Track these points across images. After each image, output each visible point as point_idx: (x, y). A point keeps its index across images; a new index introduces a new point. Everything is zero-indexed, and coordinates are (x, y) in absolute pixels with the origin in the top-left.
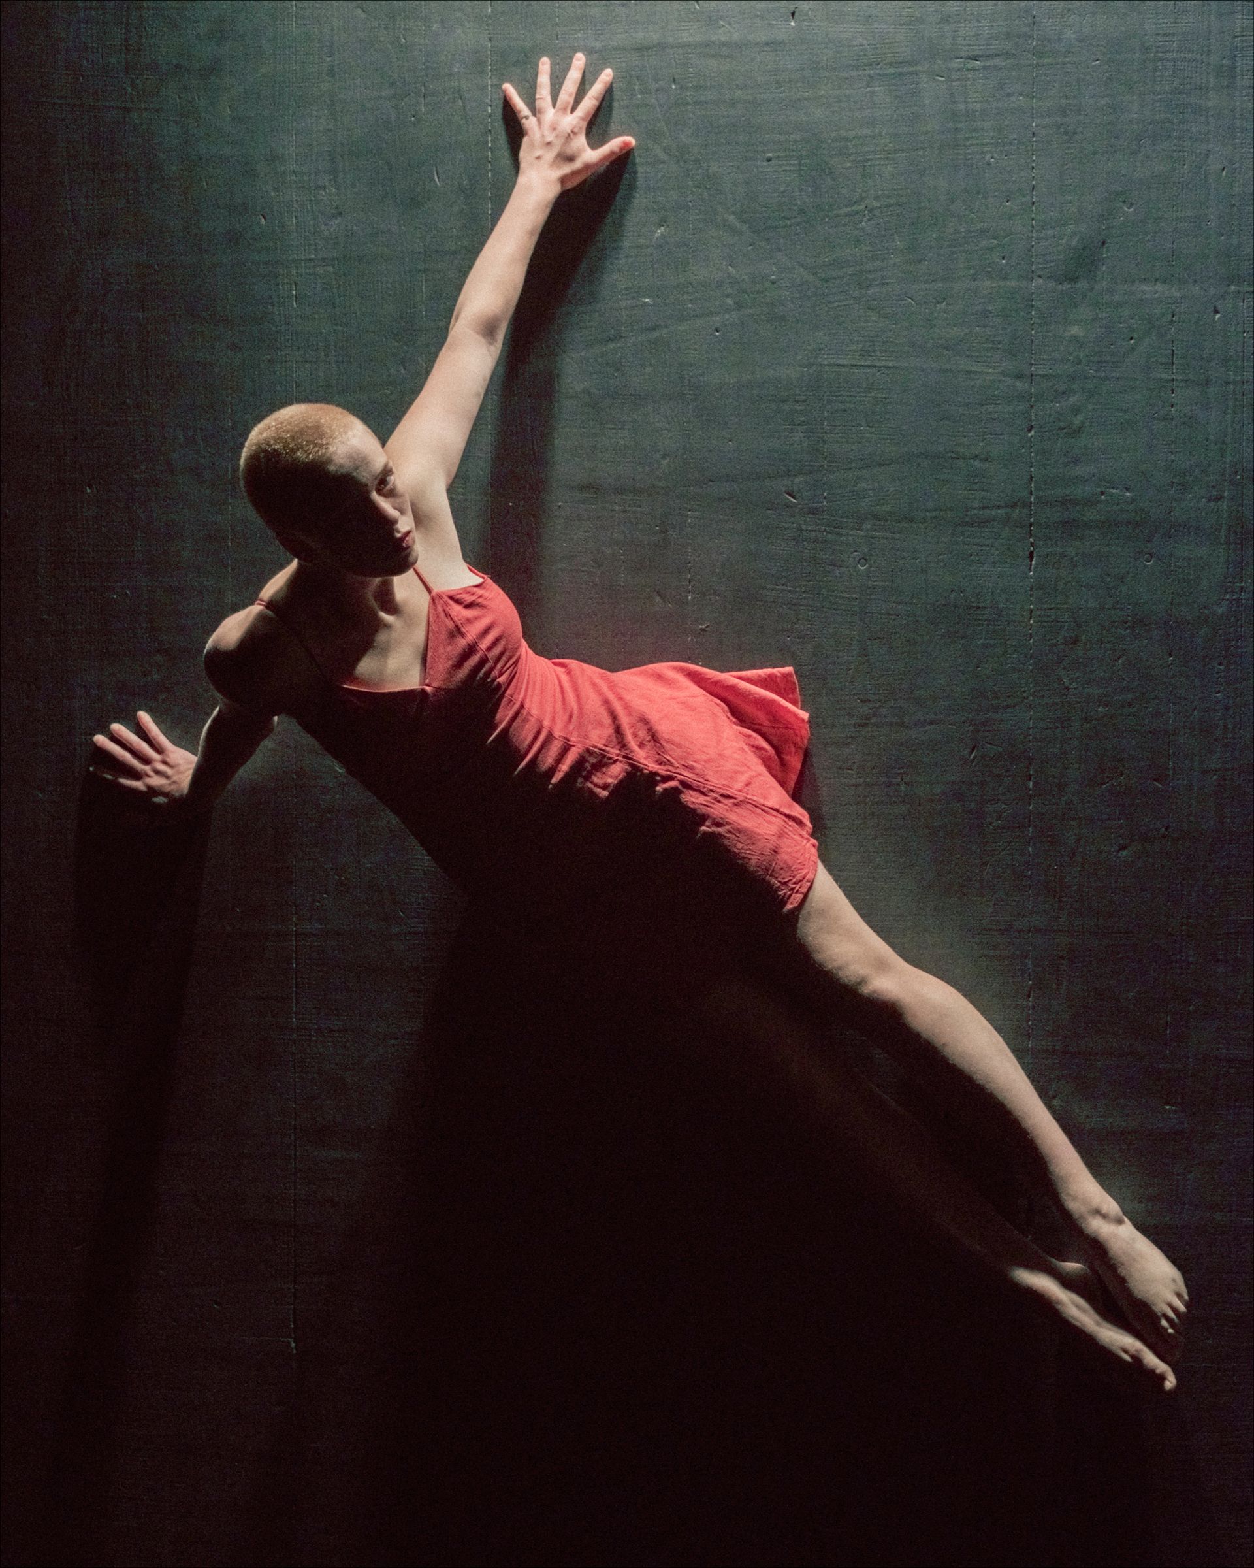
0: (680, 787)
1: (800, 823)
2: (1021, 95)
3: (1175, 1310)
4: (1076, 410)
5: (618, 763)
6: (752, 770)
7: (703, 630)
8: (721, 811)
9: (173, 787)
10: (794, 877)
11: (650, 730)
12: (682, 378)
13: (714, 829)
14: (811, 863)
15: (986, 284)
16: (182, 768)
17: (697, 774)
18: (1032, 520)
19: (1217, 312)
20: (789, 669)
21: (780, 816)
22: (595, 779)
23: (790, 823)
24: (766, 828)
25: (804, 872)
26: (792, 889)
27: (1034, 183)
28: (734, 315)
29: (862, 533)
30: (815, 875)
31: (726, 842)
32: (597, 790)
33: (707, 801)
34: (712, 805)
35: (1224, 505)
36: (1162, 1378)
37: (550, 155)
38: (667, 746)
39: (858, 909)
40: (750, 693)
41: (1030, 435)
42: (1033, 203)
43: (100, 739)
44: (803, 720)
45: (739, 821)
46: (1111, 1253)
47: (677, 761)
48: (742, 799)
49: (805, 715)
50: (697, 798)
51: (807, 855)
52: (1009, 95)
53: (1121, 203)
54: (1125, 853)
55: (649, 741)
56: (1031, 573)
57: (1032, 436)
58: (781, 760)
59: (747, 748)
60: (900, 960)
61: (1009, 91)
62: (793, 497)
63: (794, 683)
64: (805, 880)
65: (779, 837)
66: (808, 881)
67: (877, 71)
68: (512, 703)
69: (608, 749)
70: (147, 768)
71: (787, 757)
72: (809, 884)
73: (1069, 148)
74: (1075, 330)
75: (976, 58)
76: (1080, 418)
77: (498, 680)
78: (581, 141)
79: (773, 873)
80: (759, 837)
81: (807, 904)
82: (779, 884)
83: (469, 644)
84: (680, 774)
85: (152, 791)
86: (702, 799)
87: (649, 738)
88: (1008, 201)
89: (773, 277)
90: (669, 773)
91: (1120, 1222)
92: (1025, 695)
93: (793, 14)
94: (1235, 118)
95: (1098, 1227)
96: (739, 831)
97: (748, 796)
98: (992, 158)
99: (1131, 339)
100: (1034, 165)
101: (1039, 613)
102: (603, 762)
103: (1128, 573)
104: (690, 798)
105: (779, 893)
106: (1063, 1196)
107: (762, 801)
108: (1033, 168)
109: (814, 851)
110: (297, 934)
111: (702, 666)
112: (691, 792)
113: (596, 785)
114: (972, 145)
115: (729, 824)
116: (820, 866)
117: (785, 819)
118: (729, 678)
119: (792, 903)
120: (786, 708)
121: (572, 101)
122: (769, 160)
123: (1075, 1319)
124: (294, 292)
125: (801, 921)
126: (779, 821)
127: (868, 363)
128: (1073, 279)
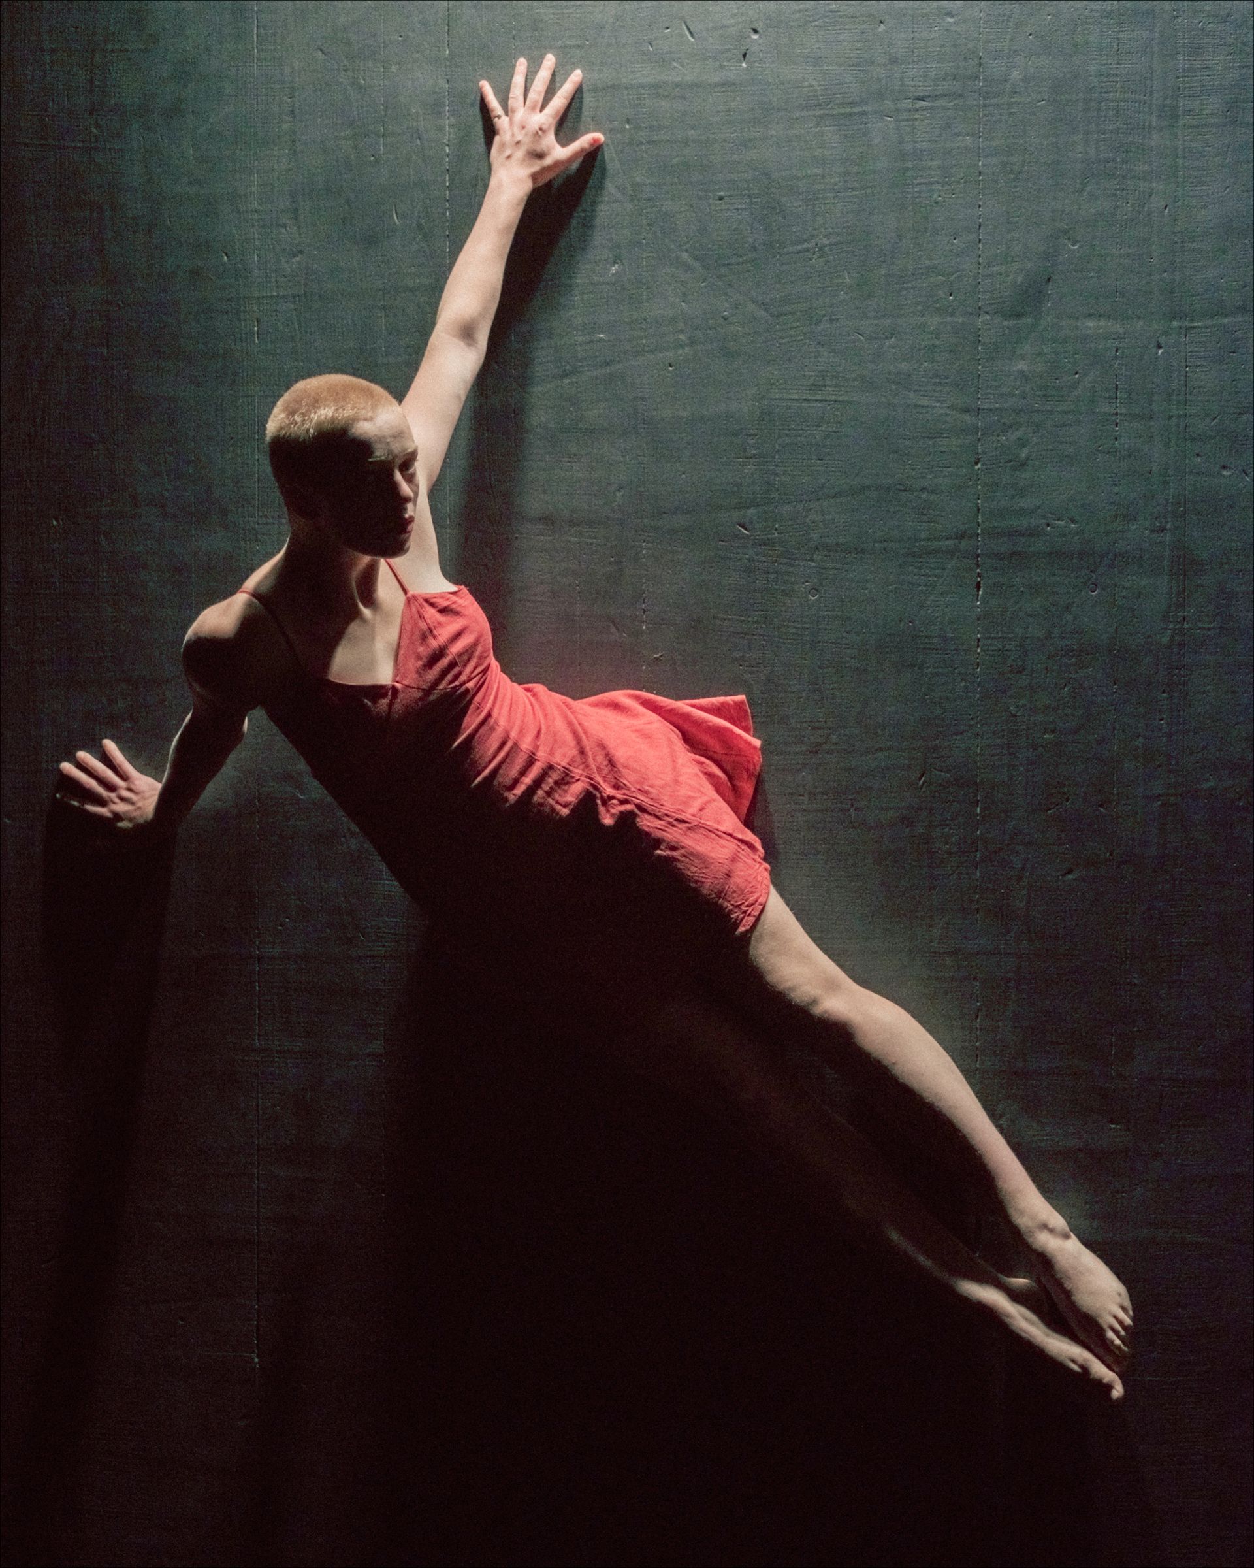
0: (636, 811)
1: (751, 847)
2: (968, 134)
3: (1121, 1322)
4: (1022, 443)
5: (579, 783)
6: (705, 795)
7: (657, 659)
8: (675, 834)
9: (137, 813)
10: (746, 900)
11: (607, 755)
12: (636, 411)
13: (668, 852)
14: (764, 886)
15: (933, 321)
16: (147, 794)
17: (652, 799)
18: (979, 551)
19: (1159, 347)
20: (741, 697)
21: (732, 840)
22: (557, 796)
23: (743, 847)
24: (719, 852)
25: (756, 895)
26: (745, 912)
27: (980, 220)
28: (687, 349)
29: (813, 564)
30: (767, 900)
31: (679, 865)
32: (558, 807)
33: (661, 825)
34: (666, 829)
35: (1168, 537)
36: (1109, 1387)
37: (520, 154)
38: (624, 771)
39: (809, 932)
40: (705, 721)
41: (976, 467)
42: (980, 241)
43: (67, 767)
44: (755, 748)
45: (694, 845)
46: (1057, 1267)
47: (633, 785)
48: (696, 823)
49: (757, 743)
50: (652, 822)
51: (759, 879)
52: (958, 134)
53: (1066, 241)
54: (1070, 877)
55: (607, 766)
56: (978, 603)
57: (979, 469)
58: (734, 786)
59: (701, 775)
60: (850, 981)
61: (956, 131)
62: (746, 529)
63: (747, 711)
64: (758, 903)
65: (732, 861)
66: (760, 904)
67: (827, 112)
68: (479, 711)
69: (571, 768)
70: (113, 795)
71: (738, 783)
72: (761, 907)
73: (1015, 187)
74: (1021, 365)
75: (922, 99)
76: (1026, 451)
77: (467, 685)
78: (550, 139)
79: (726, 897)
80: (712, 861)
81: (759, 928)
82: (731, 907)
83: (440, 647)
84: (637, 798)
85: (117, 817)
86: (657, 823)
87: (606, 763)
88: (955, 239)
89: (725, 313)
90: (625, 797)
91: (1066, 1237)
92: (972, 722)
93: (744, 56)
94: (1177, 157)
95: (1047, 1242)
96: (692, 854)
97: (702, 821)
98: (940, 196)
99: (1076, 374)
100: (980, 203)
101: (985, 642)
102: (565, 780)
103: (1074, 602)
104: (646, 823)
105: (732, 916)
106: (1011, 1212)
107: (716, 826)
108: (980, 206)
109: (766, 874)
110: (260, 958)
111: (656, 694)
112: (646, 816)
113: (557, 802)
114: (920, 184)
115: (683, 847)
116: (773, 890)
117: (739, 844)
118: (683, 706)
119: (744, 926)
120: (739, 735)
121: (541, 99)
122: (721, 198)
123: (1024, 1331)
124: (256, 329)
125: (753, 942)
126: (732, 845)
127: (819, 397)
128: (1018, 316)
